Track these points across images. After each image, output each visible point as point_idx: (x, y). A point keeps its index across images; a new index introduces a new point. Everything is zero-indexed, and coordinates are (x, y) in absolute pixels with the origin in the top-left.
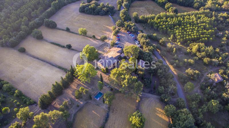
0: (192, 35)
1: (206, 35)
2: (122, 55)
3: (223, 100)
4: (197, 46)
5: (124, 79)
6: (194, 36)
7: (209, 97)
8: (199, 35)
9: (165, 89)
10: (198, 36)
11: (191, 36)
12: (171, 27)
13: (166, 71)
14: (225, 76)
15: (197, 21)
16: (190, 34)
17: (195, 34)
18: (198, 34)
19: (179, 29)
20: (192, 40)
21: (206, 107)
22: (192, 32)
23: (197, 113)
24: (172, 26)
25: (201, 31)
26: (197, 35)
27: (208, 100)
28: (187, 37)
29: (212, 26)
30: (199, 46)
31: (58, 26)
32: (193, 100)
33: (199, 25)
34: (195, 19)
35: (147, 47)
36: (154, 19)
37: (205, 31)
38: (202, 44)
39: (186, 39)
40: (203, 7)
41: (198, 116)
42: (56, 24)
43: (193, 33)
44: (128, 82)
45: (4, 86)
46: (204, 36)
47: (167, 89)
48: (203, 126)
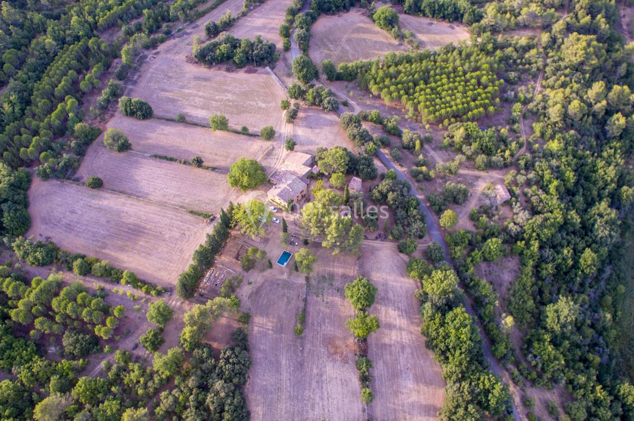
0: (453, 103)
1: (482, 99)
2: (316, 170)
3: (511, 236)
4: (462, 130)
5: (330, 223)
6: (456, 105)
7: (487, 233)
8: (468, 103)
9: (404, 229)
10: (465, 105)
11: (451, 107)
12: (409, 88)
13: (405, 194)
14: (514, 188)
15: (462, 65)
16: (449, 103)
17: (458, 101)
18: (464, 100)
19: (425, 90)
20: (453, 117)
21: (480, 253)
22: (453, 97)
23: (464, 266)
24: (411, 84)
25: (470, 92)
26: (463, 104)
27: (484, 239)
28: (443, 111)
29: (495, 76)
30: (466, 130)
31: (156, 112)
32: (456, 244)
33: (468, 76)
34: (458, 63)
35: (363, 144)
36: (370, 70)
37: (480, 90)
38: (472, 125)
39: (441, 115)
40: (477, 24)
41: (467, 271)
42: (150, 108)
43: (455, 100)
44: (337, 228)
45: (93, 267)
46: (477, 102)
47: (408, 229)
48: (474, 285)
